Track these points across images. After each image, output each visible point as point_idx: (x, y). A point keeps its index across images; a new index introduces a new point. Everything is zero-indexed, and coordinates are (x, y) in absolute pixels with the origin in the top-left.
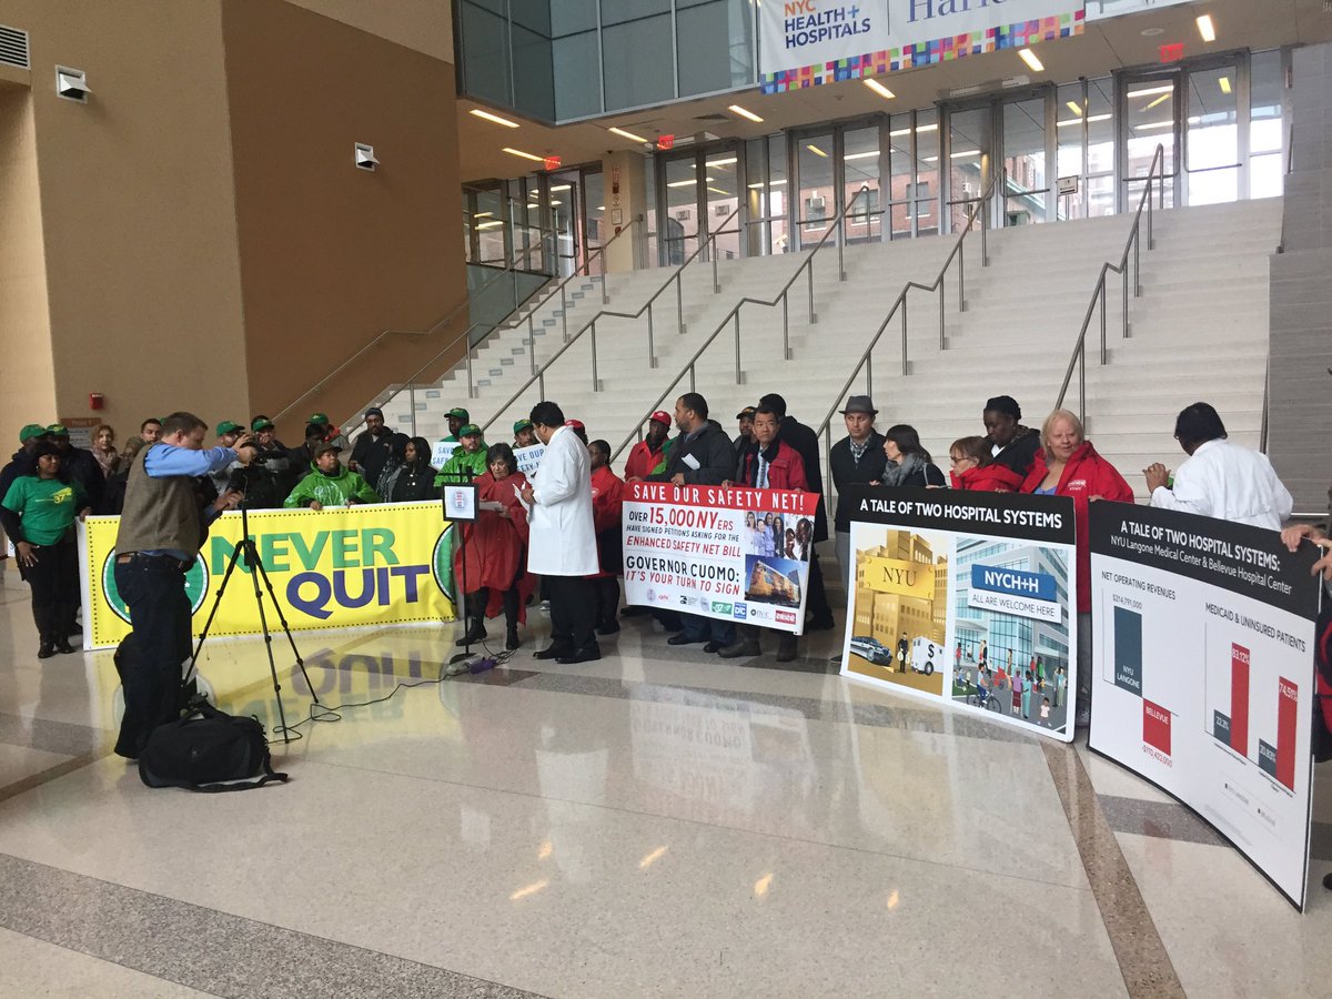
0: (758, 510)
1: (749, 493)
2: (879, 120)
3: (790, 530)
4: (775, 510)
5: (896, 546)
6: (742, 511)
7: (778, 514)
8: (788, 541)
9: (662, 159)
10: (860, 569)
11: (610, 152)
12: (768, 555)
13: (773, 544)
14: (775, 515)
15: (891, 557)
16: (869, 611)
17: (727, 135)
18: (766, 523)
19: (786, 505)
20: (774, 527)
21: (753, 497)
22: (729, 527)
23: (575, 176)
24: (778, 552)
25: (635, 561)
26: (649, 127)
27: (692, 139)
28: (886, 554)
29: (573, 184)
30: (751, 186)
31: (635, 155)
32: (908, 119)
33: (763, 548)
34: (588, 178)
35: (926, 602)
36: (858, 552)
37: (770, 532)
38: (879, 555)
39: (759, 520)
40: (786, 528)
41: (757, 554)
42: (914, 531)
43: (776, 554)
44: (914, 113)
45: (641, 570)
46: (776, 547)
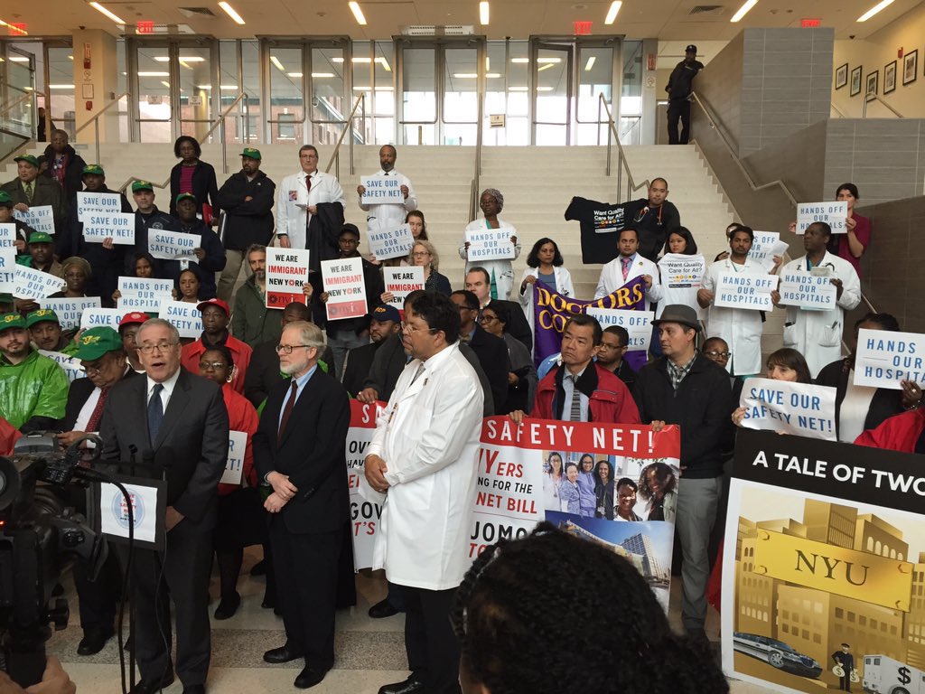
0: (568, 449)
1: (552, 428)
2: (344, 44)
3: (626, 481)
4: (599, 450)
5: (826, 525)
6: (540, 452)
7: (605, 457)
8: (622, 496)
9: (135, 44)
10: (747, 543)
11: (82, 28)
12: (585, 513)
13: (593, 498)
14: (597, 458)
15: (811, 536)
16: (767, 603)
17: (206, 32)
18: (581, 468)
19: (619, 444)
20: (597, 476)
21: (559, 433)
22: (516, 472)
23: (38, 49)
24: (602, 510)
25: (359, 508)
26: (131, 8)
27: (165, 29)
28: (803, 532)
29: (32, 57)
30: (201, 87)
31: (107, 35)
32: (369, 47)
33: (577, 504)
34: (53, 52)
35: (892, 613)
36: (741, 521)
37: (588, 481)
38: (785, 531)
39: (568, 464)
40: (617, 478)
41: (565, 510)
42: (865, 510)
43: (598, 515)
44: (373, 43)
45: (368, 521)
46: (599, 504)
